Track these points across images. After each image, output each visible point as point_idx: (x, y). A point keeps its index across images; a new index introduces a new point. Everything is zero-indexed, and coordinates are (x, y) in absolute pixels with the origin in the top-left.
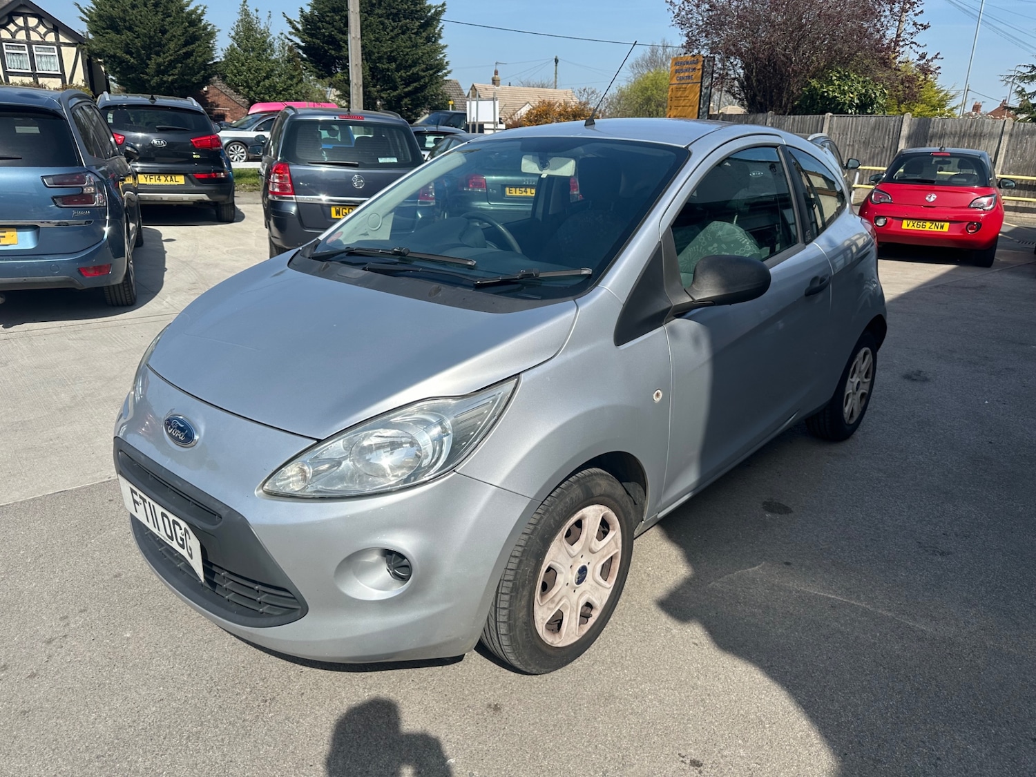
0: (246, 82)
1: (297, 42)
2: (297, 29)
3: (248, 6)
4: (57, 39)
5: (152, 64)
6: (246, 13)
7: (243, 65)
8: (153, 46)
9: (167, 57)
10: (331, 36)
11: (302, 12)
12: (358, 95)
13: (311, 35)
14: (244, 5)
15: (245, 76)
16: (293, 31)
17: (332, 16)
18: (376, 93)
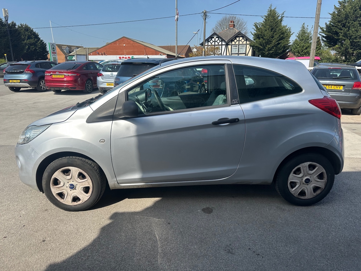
0: (298, 51)
1: (323, 35)
2: (323, 31)
3: (304, 25)
4: (246, 43)
5: (267, 48)
6: (303, 27)
7: (298, 45)
8: (269, 42)
9: (272, 45)
10: (336, 31)
11: (326, 24)
12: (313, 53)
13: (329, 32)
14: (303, 25)
15: (298, 49)
16: (322, 31)
17: (338, 24)
18: (352, 51)
